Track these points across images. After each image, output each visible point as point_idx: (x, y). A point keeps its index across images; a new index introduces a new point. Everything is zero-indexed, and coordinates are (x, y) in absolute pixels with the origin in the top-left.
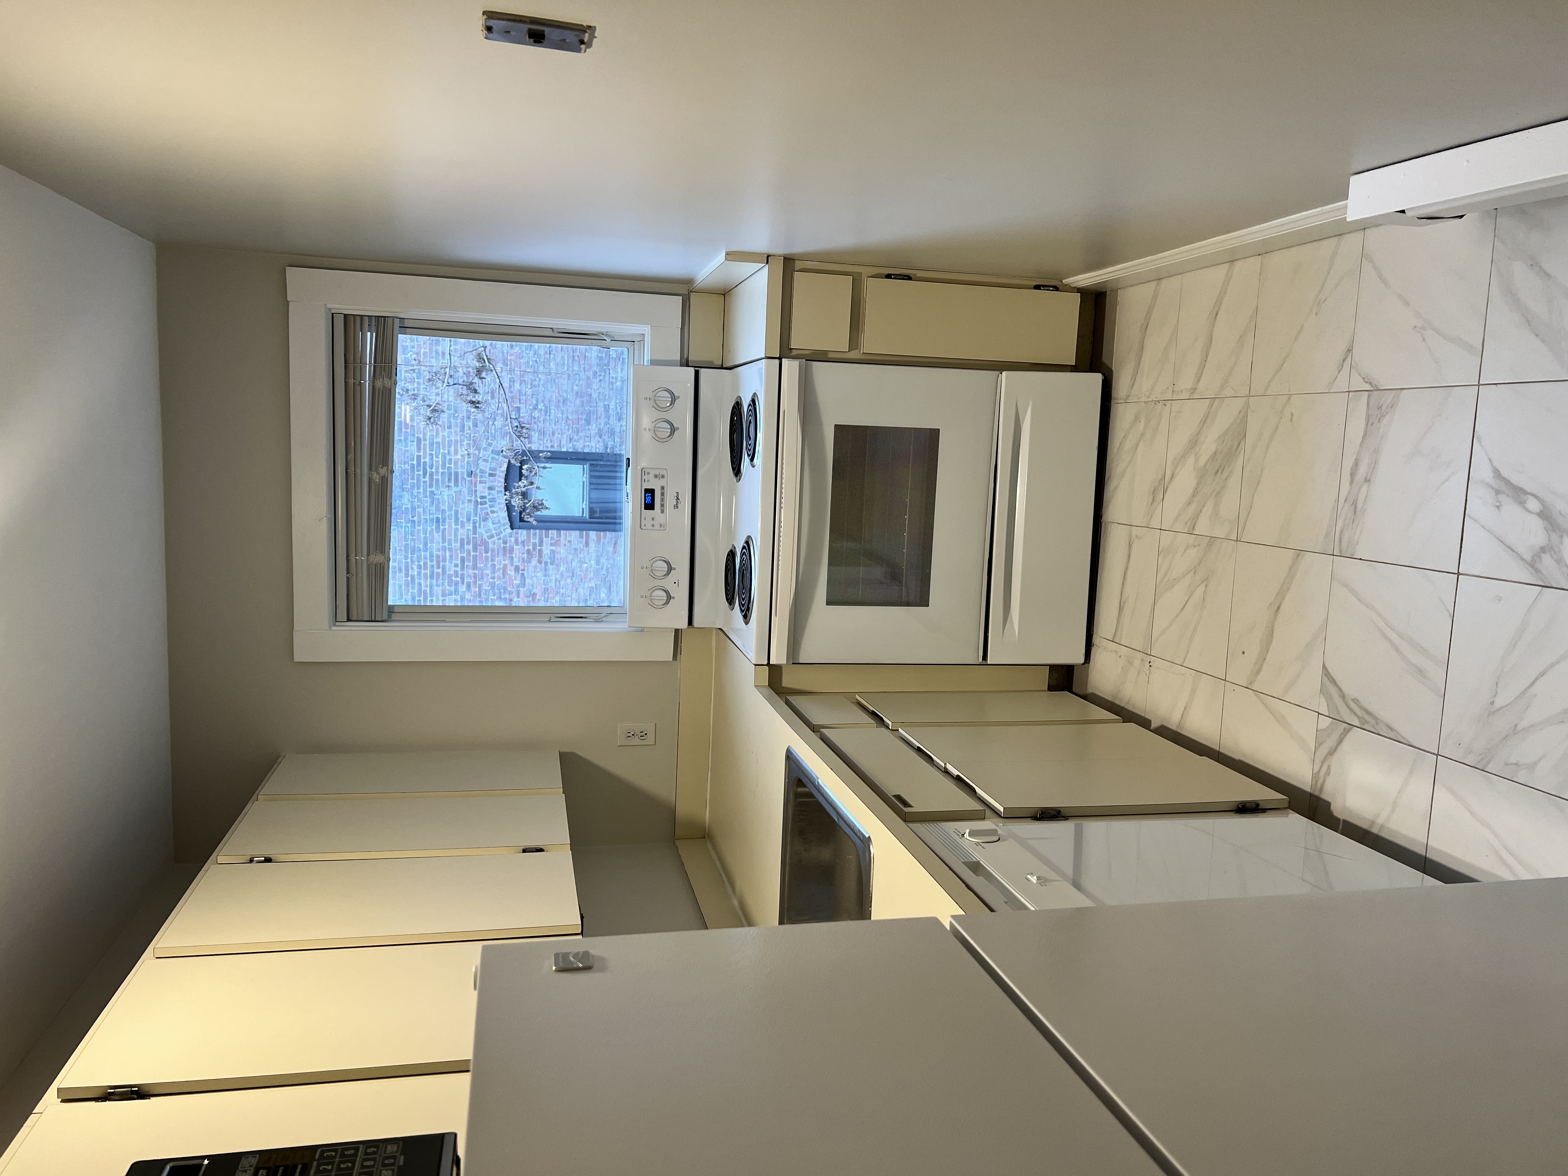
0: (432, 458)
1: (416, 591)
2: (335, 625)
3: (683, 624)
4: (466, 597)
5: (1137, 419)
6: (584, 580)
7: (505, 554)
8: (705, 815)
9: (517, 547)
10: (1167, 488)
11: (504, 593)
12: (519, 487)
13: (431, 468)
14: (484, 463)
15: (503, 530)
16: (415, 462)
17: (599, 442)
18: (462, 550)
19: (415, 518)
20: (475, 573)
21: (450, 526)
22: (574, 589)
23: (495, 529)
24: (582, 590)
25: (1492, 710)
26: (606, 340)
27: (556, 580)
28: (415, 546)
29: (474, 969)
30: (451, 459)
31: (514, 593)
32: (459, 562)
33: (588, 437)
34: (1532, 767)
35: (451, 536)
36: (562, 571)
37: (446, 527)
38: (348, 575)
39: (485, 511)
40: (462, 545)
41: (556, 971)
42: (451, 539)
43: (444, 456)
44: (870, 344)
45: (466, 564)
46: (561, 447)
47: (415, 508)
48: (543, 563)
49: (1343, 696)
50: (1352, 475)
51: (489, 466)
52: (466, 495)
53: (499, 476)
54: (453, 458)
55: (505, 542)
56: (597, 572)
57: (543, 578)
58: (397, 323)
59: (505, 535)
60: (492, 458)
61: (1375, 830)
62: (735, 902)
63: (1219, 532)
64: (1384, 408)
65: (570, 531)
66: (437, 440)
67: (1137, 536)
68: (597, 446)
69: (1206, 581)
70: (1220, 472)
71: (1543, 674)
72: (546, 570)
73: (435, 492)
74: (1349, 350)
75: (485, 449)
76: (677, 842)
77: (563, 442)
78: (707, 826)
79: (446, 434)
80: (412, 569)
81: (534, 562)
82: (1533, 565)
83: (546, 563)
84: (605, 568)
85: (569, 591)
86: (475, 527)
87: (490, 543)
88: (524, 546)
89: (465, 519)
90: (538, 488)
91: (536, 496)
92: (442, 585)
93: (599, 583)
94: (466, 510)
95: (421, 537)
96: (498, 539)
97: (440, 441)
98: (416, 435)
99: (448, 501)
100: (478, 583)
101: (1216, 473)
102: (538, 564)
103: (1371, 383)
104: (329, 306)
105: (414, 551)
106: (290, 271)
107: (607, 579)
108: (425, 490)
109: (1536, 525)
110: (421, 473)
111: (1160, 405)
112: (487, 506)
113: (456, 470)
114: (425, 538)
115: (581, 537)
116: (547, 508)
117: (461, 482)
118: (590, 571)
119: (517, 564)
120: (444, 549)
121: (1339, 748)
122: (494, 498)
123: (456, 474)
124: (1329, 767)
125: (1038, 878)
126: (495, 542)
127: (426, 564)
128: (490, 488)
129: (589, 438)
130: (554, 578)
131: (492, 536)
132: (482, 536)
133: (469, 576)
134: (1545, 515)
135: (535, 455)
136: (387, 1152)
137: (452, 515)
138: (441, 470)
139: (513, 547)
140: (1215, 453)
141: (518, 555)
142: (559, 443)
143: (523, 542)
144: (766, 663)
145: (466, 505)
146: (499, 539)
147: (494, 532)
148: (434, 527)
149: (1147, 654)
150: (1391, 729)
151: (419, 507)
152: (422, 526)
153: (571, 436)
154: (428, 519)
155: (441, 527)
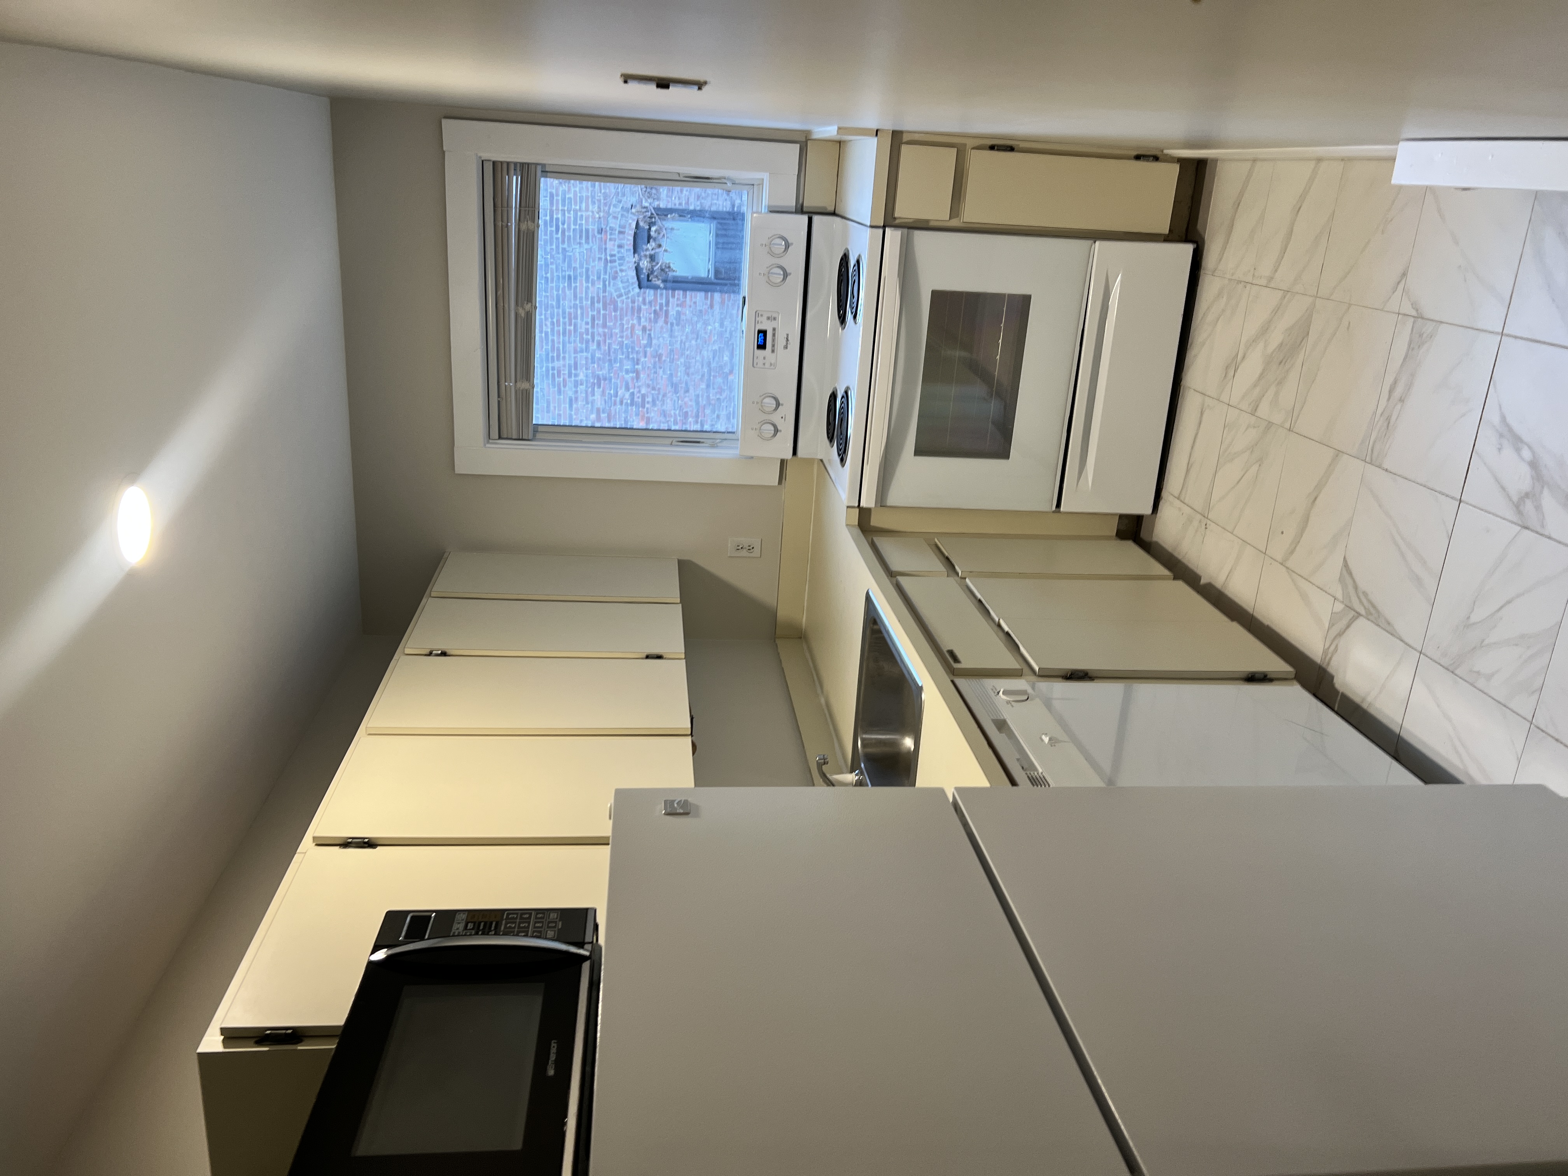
0: (564, 214)
1: (550, 347)
2: (488, 443)
3: (788, 454)
4: (597, 355)
5: (1219, 295)
6: (707, 343)
7: (633, 314)
8: (802, 619)
9: (644, 307)
10: (1238, 367)
11: (632, 353)
12: (647, 250)
13: (563, 224)
14: (614, 220)
15: (631, 290)
16: (548, 218)
17: (726, 200)
18: (593, 308)
19: (549, 275)
20: (604, 332)
21: (581, 284)
22: (699, 351)
23: (624, 288)
24: (706, 353)
25: (1467, 625)
26: (726, 183)
27: (681, 341)
28: (548, 302)
29: (609, 805)
30: (582, 216)
31: (641, 352)
32: (589, 320)
33: (715, 194)
34: (1489, 677)
35: (582, 294)
36: (687, 333)
37: (578, 284)
38: (499, 399)
39: (615, 269)
40: (593, 303)
41: (665, 814)
42: (582, 297)
43: (576, 211)
44: (971, 214)
45: (596, 322)
46: (688, 205)
47: (548, 264)
48: (669, 324)
49: (1356, 587)
50: (1391, 392)
51: (618, 223)
52: (597, 253)
53: (628, 234)
54: (584, 214)
55: (633, 302)
56: (721, 335)
57: (669, 339)
58: (539, 169)
59: (633, 295)
60: (622, 215)
61: (1365, 706)
62: (823, 701)
63: (1277, 418)
64: (1425, 335)
65: (696, 292)
66: (570, 196)
67: (1208, 406)
68: (724, 204)
69: (1260, 461)
70: (1284, 362)
71: (1509, 602)
72: (671, 330)
73: (567, 249)
74: (1404, 275)
75: (615, 206)
76: (778, 642)
77: (692, 200)
78: (803, 630)
79: (577, 189)
80: (546, 325)
81: (661, 322)
82: (1518, 507)
83: (672, 324)
84: (728, 329)
85: (693, 353)
86: (605, 285)
87: (619, 302)
88: (651, 306)
89: (596, 277)
90: (666, 251)
91: (664, 259)
92: (574, 343)
93: (722, 346)
94: (597, 268)
95: (553, 293)
96: (626, 298)
97: (572, 197)
98: (549, 190)
99: (580, 259)
100: (608, 341)
101: (1281, 363)
102: (664, 325)
103: (1417, 310)
104: (479, 155)
105: (548, 308)
106: (445, 122)
107: (730, 343)
108: (557, 247)
109: (1525, 470)
110: (554, 229)
111: (1241, 286)
112: (617, 264)
113: (587, 227)
114: (558, 296)
115: (706, 298)
116: (674, 271)
117: (592, 239)
118: (714, 334)
119: (645, 324)
120: (575, 306)
121: (1348, 632)
122: (623, 257)
123: (587, 231)
124: (1337, 646)
125: (1050, 739)
126: (623, 301)
127: (558, 321)
128: (620, 246)
129: (717, 196)
130: (679, 339)
131: (620, 296)
132: (611, 295)
133: (599, 334)
134: (1534, 465)
135: (663, 213)
136: (550, 918)
137: (583, 273)
138: (573, 227)
139: (641, 307)
140: (1282, 344)
141: (645, 314)
142: (687, 200)
143: (650, 303)
144: (857, 505)
145: (596, 262)
146: (628, 298)
147: (623, 291)
148: (566, 285)
149: (1204, 516)
150: (1389, 624)
151: (552, 263)
152: (554, 283)
153: (699, 194)
154: (561, 276)
155: (573, 285)
